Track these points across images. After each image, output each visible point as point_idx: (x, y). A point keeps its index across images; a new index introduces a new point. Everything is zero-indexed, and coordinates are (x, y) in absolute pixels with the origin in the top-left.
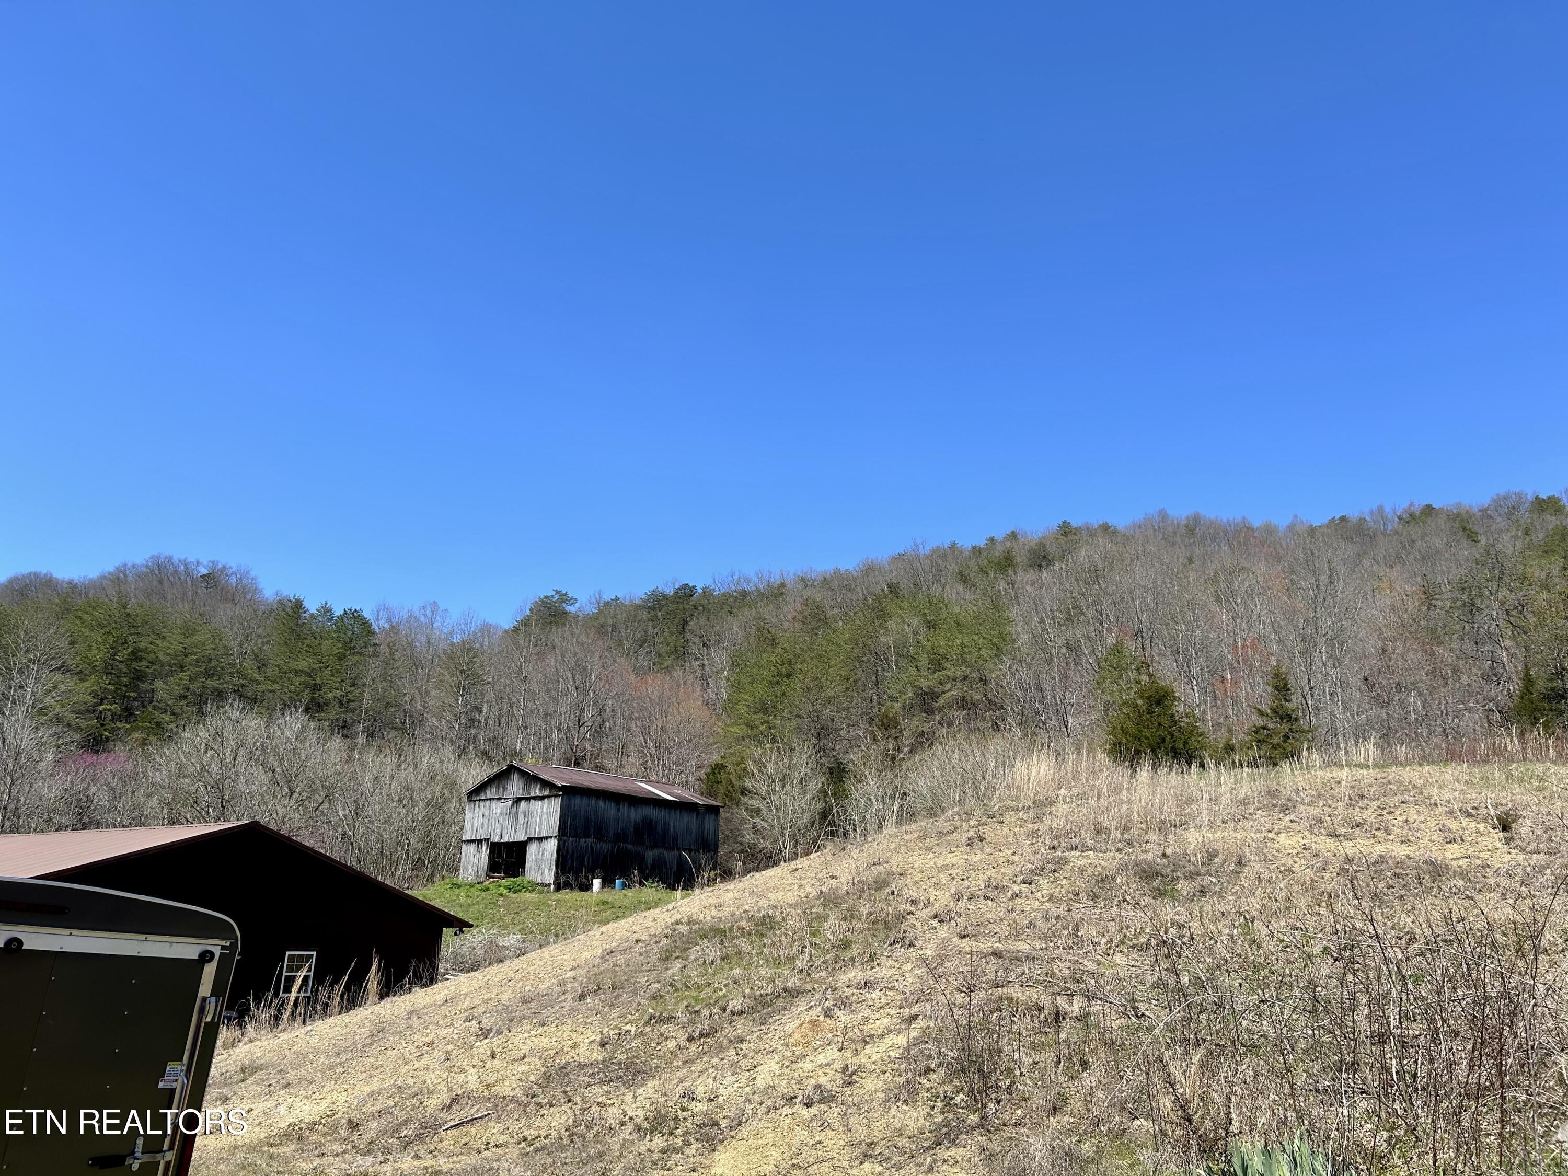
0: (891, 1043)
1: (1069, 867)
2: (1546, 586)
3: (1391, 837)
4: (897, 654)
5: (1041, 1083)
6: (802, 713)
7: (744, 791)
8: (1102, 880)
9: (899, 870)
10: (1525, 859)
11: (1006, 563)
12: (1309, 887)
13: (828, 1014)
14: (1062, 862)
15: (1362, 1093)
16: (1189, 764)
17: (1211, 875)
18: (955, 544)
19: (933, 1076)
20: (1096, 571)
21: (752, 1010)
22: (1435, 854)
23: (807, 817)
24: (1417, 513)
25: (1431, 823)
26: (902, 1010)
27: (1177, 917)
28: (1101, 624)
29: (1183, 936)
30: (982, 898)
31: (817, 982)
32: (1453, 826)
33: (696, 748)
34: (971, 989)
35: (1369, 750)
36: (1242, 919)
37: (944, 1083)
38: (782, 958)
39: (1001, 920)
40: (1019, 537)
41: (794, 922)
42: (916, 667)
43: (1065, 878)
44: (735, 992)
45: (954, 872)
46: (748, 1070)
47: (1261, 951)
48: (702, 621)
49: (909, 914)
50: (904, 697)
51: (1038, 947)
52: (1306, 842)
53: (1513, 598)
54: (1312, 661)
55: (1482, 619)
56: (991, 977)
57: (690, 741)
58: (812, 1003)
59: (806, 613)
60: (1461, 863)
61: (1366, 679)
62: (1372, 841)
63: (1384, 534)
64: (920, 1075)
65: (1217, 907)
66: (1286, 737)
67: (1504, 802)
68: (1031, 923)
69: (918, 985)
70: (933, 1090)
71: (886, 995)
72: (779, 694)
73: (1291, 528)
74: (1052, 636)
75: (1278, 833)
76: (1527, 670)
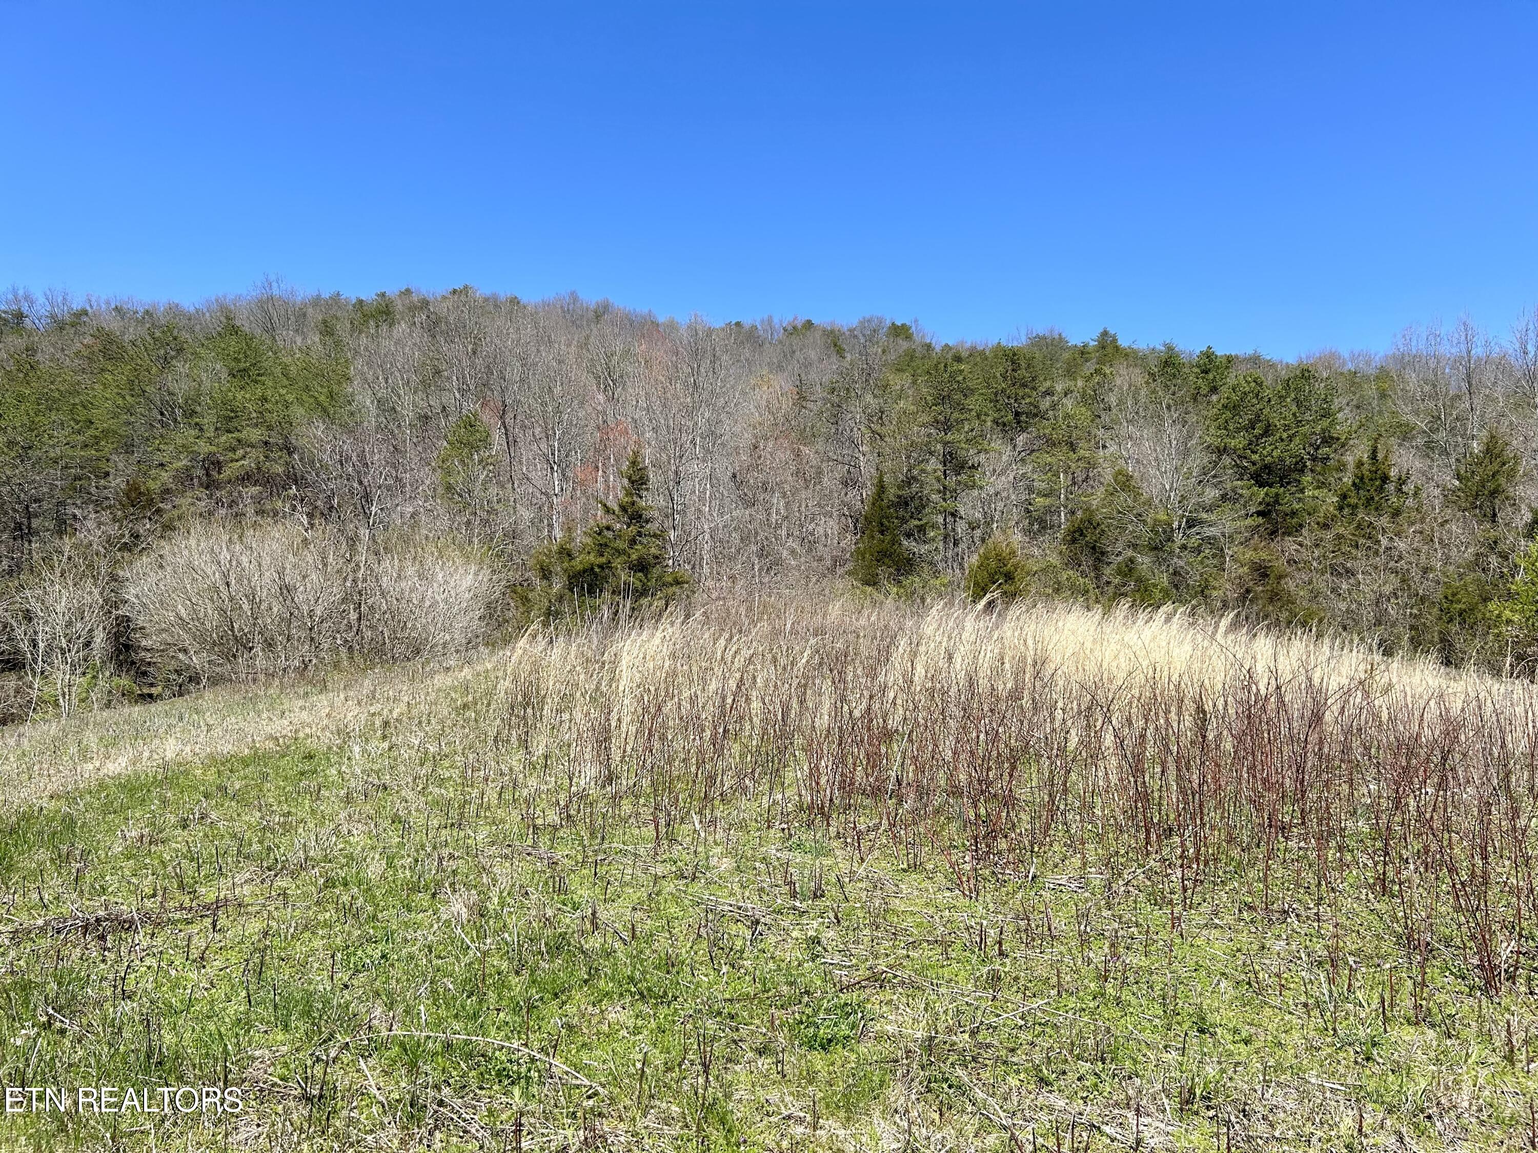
24: (800, 327)
40: (412, 294)
55: (846, 422)
61: (734, 476)
63: (771, 343)
66: (633, 542)
73: (692, 327)
76: (881, 476)
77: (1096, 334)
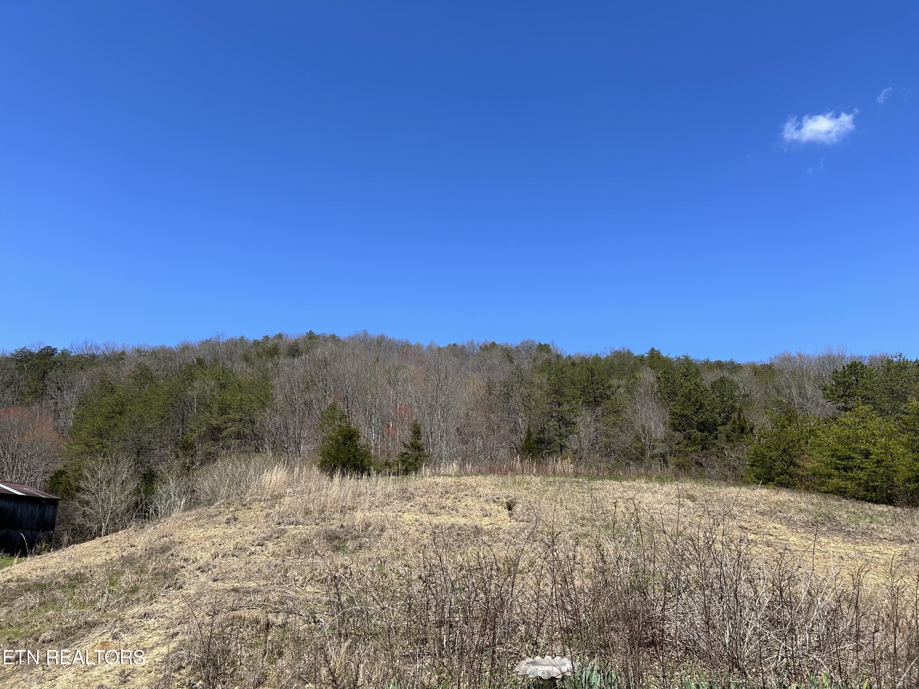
0: (157, 652)
1: (286, 535)
2: (540, 388)
3: (458, 514)
4: (199, 403)
5: (252, 669)
6: (128, 438)
7: (78, 489)
8: (305, 542)
9: (179, 540)
10: (517, 525)
11: (273, 352)
12: (415, 542)
13: (115, 637)
14: (284, 531)
15: (428, 655)
16: (362, 474)
17: (366, 537)
18: (243, 337)
19: (183, 671)
20: (325, 361)
21: (58, 639)
22: (477, 523)
23: (124, 506)
24: (488, 345)
25: (477, 506)
26: (168, 630)
27: (345, 562)
28: (326, 392)
29: (346, 573)
30: (231, 556)
31: (110, 616)
32: (487, 507)
33: (44, 459)
34: (216, 613)
35: (454, 467)
36: (379, 562)
37: (189, 675)
38: (87, 602)
39: (241, 569)
40: (283, 337)
41: (100, 577)
42: (210, 411)
43: (284, 541)
44: (47, 627)
45: (215, 540)
46: (51, 680)
47: (387, 580)
48: (59, 372)
49: (181, 568)
50: (200, 430)
51: (262, 584)
52: (417, 517)
53: (525, 392)
54: (433, 418)
55: (512, 401)
56: (230, 604)
57: (40, 454)
58: (105, 631)
59: (138, 373)
60: (488, 527)
61: (458, 429)
62: (449, 516)
63: (473, 355)
64: (175, 672)
65: (367, 555)
66: (417, 459)
67: (511, 495)
68: (259, 570)
69: (181, 613)
70: (182, 681)
71: (159, 621)
72: (112, 425)
73: (430, 347)
74: (296, 397)
75: (404, 513)
76: (529, 428)
77: (648, 350)
